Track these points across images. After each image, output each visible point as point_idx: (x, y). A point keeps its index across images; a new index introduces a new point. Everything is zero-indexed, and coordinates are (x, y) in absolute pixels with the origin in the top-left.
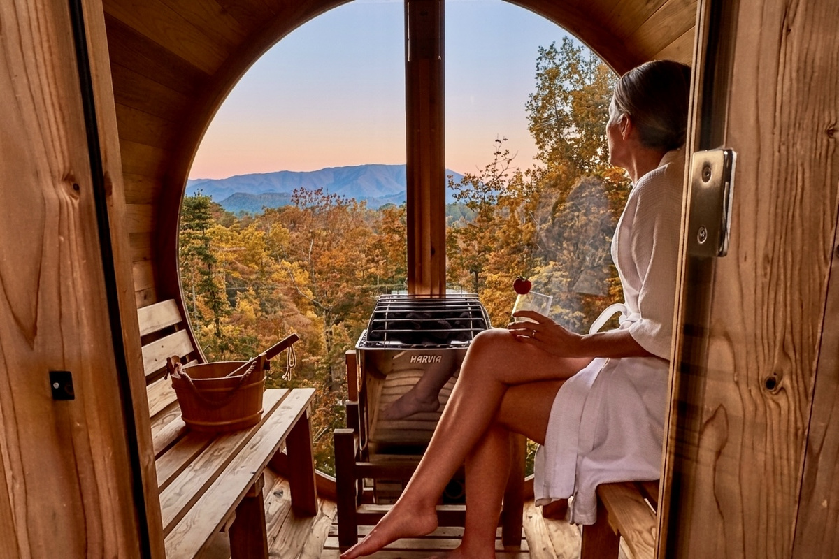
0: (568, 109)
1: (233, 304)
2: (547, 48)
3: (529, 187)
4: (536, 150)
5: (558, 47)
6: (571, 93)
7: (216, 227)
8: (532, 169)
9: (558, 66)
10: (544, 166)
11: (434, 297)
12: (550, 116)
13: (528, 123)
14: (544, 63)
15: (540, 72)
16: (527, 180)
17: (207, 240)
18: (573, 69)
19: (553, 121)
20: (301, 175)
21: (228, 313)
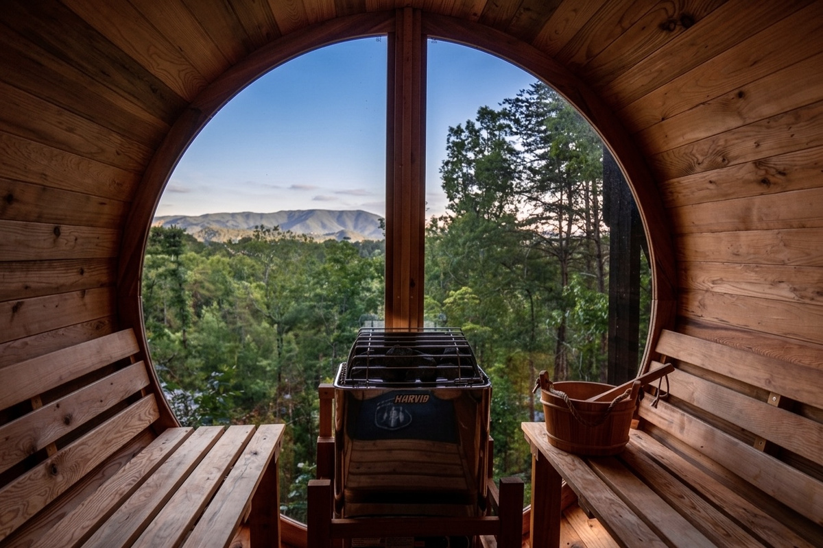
0: (472, 172)
1: (199, 315)
2: (455, 127)
3: (443, 230)
4: (447, 202)
5: (463, 127)
6: (474, 161)
7: (188, 253)
8: (445, 215)
9: (465, 140)
10: (454, 215)
11: (412, 331)
12: (458, 177)
13: (442, 182)
14: (453, 139)
15: (451, 145)
16: (441, 224)
17: (180, 264)
18: (476, 144)
19: (460, 180)
20: (262, 215)
21: (195, 323)
